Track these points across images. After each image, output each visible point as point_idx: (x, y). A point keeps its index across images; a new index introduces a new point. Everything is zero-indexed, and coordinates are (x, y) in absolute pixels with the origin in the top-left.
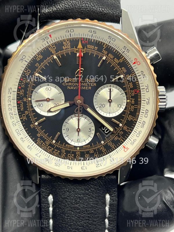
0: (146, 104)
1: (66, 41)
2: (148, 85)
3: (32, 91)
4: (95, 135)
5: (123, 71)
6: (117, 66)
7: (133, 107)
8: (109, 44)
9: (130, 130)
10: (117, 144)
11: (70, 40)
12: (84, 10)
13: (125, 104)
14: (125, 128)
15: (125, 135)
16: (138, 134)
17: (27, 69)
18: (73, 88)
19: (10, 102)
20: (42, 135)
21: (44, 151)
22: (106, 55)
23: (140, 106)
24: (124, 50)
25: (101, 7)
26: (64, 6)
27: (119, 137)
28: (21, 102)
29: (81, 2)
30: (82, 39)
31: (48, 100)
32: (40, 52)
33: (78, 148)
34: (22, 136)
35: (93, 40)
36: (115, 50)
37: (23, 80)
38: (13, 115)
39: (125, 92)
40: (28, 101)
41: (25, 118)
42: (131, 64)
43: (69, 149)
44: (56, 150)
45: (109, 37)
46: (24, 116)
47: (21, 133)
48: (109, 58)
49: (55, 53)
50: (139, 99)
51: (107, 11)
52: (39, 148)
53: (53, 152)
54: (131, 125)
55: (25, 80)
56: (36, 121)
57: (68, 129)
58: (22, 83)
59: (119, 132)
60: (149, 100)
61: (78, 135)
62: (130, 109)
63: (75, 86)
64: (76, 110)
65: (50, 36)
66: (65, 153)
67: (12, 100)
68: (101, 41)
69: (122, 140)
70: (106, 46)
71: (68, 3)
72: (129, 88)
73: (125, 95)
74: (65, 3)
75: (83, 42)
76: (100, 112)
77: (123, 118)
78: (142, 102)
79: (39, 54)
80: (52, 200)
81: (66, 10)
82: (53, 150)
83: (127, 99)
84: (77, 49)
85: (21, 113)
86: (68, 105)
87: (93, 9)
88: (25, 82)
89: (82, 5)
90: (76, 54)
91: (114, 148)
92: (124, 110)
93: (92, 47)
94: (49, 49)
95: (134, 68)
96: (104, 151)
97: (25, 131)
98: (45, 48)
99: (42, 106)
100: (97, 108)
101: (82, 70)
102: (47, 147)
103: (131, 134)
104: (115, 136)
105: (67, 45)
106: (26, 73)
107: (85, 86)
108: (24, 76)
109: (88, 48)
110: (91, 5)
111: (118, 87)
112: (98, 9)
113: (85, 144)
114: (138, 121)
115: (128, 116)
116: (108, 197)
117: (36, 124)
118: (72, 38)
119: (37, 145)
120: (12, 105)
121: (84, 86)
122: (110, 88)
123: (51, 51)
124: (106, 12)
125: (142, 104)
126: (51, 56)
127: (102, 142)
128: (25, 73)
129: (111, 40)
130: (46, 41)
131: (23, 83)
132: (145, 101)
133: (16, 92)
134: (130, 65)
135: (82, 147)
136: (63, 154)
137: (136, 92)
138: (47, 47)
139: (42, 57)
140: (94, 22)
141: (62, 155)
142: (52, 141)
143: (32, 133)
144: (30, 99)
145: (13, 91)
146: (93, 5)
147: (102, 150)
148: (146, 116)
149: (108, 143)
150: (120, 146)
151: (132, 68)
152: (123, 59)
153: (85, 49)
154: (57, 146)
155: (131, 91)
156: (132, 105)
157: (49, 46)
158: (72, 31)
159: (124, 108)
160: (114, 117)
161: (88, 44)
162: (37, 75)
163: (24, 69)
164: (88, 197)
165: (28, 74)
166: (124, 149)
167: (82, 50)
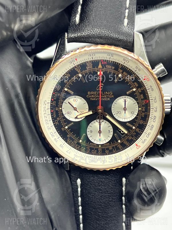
0: (154, 112)
1: (89, 62)
2: (155, 97)
3: (62, 103)
4: (113, 135)
5: (135, 86)
6: (130, 82)
7: (143, 114)
8: (124, 65)
9: (141, 131)
10: (131, 142)
11: (92, 62)
12: (103, 35)
13: (137, 111)
14: (137, 130)
15: (137, 135)
16: (148, 135)
17: (58, 85)
20: (71, 136)
21: (73, 148)
22: (121, 73)
23: (150, 113)
24: (136, 69)
27: (133, 137)
28: (54, 111)
30: (102, 61)
31: (75, 109)
32: (68, 71)
33: (100, 146)
34: (55, 137)
35: (110, 61)
36: (129, 69)
37: (55, 94)
38: (48, 121)
39: (137, 102)
41: (57, 123)
43: (92, 147)
44: (82, 148)
45: (124, 59)
46: (56, 121)
47: (55, 135)
49: (80, 72)
50: (148, 107)
53: (80, 149)
54: (142, 127)
56: (66, 125)
57: (91, 131)
59: (132, 133)
60: (156, 109)
61: (100, 136)
62: (141, 115)
63: (96, 98)
64: (97, 117)
65: (76, 59)
66: (90, 150)
67: (47, 110)
68: (117, 62)
70: (121, 66)
71: (90, 30)
73: (137, 104)
74: (88, 30)
75: (103, 63)
76: (116, 118)
77: (135, 122)
78: (151, 109)
79: (67, 74)
80: (80, 182)
81: (89, 35)
83: (139, 108)
84: (98, 68)
85: (54, 119)
86: (91, 113)
87: (110, 35)
88: (56, 96)
90: (97, 72)
91: (128, 145)
92: (136, 116)
93: (110, 67)
94: (75, 69)
95: (144, 83)
96: (121, 148)
97: (58, 133)
98: (72, 68)
99: (70, 113)
100: (114, 115)
101: (102, 85)
102: (75, 145)
103: (142, 135)
104: (130, 137)
106: (57, 88)
108: (55, 91)
109: (107, 68)
110: (109, 32)
111: (132, 98)
112: (115, 35)
113: (106, 142)
114: (148, 124)
115: (140, 121)
116: (124, 180)
117: (66, 127)
118: (94, 60)
119: (67, 144)
120: (47, 113)
121: (103, 98)
122: (125, 99)
123: (77, 71)
124: (121, 38)
125: (151, 111)
126: (77, 75)
127: (119, 141)
129: (125, 62)
130: (73, 63)
131: (55, 96)
132: (153, 109)
133: (50, 104)
135: (103, 145)
136: (88, 150)
137: (146, 102)
138: (73, 67)
139: (70, 76)
142: (79, 141)
143: (63, 135)
144: (61, 109)
145: (47, 103)
146: (111, 32)
147: (119, 147)
148: (154, 121)
149: (124, 141)
150: (133, 144)
151: (142, 83)
153: (105, 68)
154: (83, 144)
155: (142, 101)
156: (143, 112)
157: (75, 67)
158: (94, 55)
159: (136, 114)
160: (128, 122)
161: (107, 65)
162: (66, 89)
163: (56, 85)
164: (108, 181)
165: (59, 89)
166: (136, 146)
167: (102, 69)
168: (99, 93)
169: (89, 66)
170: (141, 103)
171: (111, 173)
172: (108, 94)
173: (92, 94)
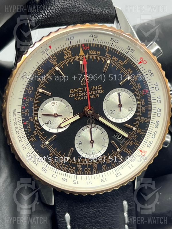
0: (157, 103)
1: (67, 50)
2: (157, 83)
3: (38, 109)
4: (110, 143)
5: (129, 73)
6: (122, 69)
7: (144, 108)
8: (112, 47)
9: (144, 132)
10: (133, 148)
11: (71, 48)
12: (78, 14)
13: (136, 106)
14: (138, 131)
15: (140, 138)
16: (153, 135)
17: (29, 86)
18: (80, 99)
19: (17, 125)
20: (55, 154)
21: (59, 171)
22: (109, 58)
23: (151, 106)
24: (127, 51)
25: (94, 9)
26: (55, 13)
27: (134, 141)
28: (27, 122)
29: (72, 7)
30: (83, 45)
31: (56, 116)
32: (40, 66)
35: (94, 45)
36: (118, 52)
37: (26, 98)
38: (22, 138)
39: (134, 94)
40: (35, 120)
41: (34, 139)
42: (137, 64)
43: (84, 164)
44: (72, 167)
45: (111, 39)
46: (32, 137)
47: (33, 156)
48: (114, 61)
49: (57, 64)
50: (148, 99)
51: (100, 12)
52: (54, 168)
53: (68, 169)
54: (144, 127)
55: (28, 98)
56: (46, 139)
57: (80, 143)
58: (25, 103)
59: (133, 136)
60: (160, 99)
61: (93, 147)
62: (141, 111)
63: (82, 96)
64: (87, 121)
65: (50, 47)
66: (81, 169)
67: (18, 122)
68: (103, 44)
69: (138, 144)
70: (108, 49)
72: (138, 89)
73: (134, 97)
74: (55, 10)
75: (84, 48)
76: (111, 119)
77: (135, 121)
78: (152, 101)
79: (40, 68)
80: (70, 218)
82: (68, 168)
83: (137, 101)
84: (79, 56)
85: (29, 135)
86: (78, 117)
87: (86, 12)
88: (28, 101)
89: (74, 9)
90: (79, 62)
91: (130, 153)
92: (136, 112)
93: (94, 52)
94: (50, 61)
95: (140, 68)
97: (36, 153)
98: (45, 60)
99: (50, 122)
100: (107, 115)
102: (62, 165)
103: (146, 136)
104: (130, 142)
105: (68, 54)
106: (29, 91)
107: (93, 95)
108: (26, 94)
109: (90, 54)
111: (126, 90)
112: (91, 11)
113: (101, 155)
114: (151, 121)
115: (141, 119)
117: (47, 143)
118: (72, 46)
119: (50, 166)
120: (19, 127)
121: (91, 95)
122: (118, 92)
123: (51, 63)
125: (152, 104)
126: (53, 68)
127: (118, 150)
128: (27, 90)
129: (114, 42)
130: (46, 53)
131: (27, 102)
132: (156, 100)
133: (21, 113)
134: (135, 66)
136: (79, 169)
137: (145, 92)
138: (47, 59)
139: (43, 71)
140: (96, 26)
141: (79, 171)
144: (36, 118)
145: (18, 113)
148: (159, 115)
149: (123, 149)
150: (136, 151)
151: (138, 67)
152: (127, 60)
153: (88, 55)
154: (71, 163)
155: (140, 92)
156: (143, 106)
157: (49, 58)
158: (72, 38)
159: (135, 111)
160: (127, 122)
161: (90, 50)
162: (41, 90)
163: (25, 86)
164: (107, 209)
165: (31, 91)
166: (141, 153)
167: (85, 57)
168: (84, 89)
169: (67, 55)
170: (139, 94)
171: (110, 197)
172: (97, 89)
173: (76, 91)
